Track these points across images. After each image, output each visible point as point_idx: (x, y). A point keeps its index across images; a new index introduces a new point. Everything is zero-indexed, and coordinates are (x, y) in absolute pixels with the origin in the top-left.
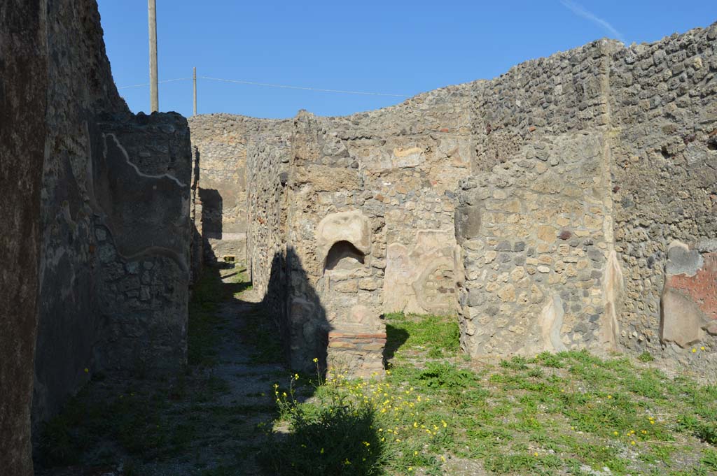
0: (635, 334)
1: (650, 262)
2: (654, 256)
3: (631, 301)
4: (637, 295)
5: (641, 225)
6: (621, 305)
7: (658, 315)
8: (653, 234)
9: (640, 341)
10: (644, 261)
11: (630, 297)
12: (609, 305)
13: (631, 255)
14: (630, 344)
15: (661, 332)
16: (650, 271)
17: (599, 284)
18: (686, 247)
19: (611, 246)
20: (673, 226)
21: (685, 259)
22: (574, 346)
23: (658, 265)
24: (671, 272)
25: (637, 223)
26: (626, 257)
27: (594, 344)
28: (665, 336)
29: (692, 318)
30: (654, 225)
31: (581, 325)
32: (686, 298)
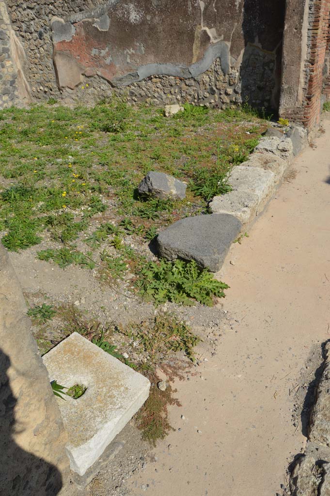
0: (42, 88)
1: (41, 35)
2: (42, 30)
3: (33, 66)
4: (37, 61)
5: (28, 8)
6: (28, 70)
7: (53, 71)
8: (38, 14)
9: (45, 92)
10: (36, 35)
11: (32, 63)
12: (19, 71)
13: (26, 32)
14: (39, 95)
15: (57, 82)
16: (42, 42)
17: (9, 57)
18: (62, 20)
19: (10, 27)
20: (51, 6)
21: (63, 29)
22: (5, 105)
23: (46, 36)
24: (56, 41)
25: (25, 6)
26: (23, 34)
27: (17, 101)
28: (61, 85)
29: (75, 69)
30: (37, 7)
31: (5, 89)
32: (69, 57)
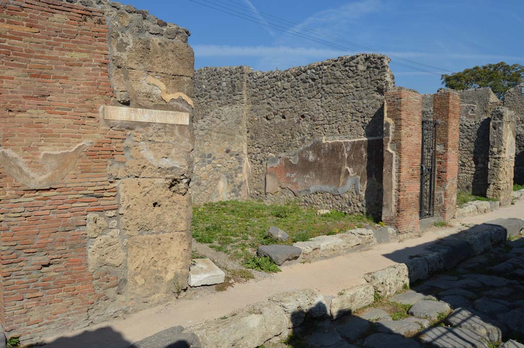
0: (256, 192)
1: (261, 162)
2: (263, 160)
3: (254, 178)
4: (256, 176)
5: (258, 147)
6: (250, 181)
7: (264, 183)
8: (263, 151)
9: (257, 195)
10: (259, 161)
11: (254, 176)
12: (245, 181)
13: (254, 159)
14: (254, 196)
15: (265, 190)
16: (261, 166)
17: (241, 172)
18: (274, 156)
19: (246, 156)
20: (270, 148)
21: (274, 160)
22: (232, 198)
23: (264, 163)
24: (269, 166)
25: (256, 146)
26: (252, 160)
27: (239, 197)
28: (267, 191)
29: (276, 183)
30: (263, 147)
31: (234, 189)
32: (274, 176)
